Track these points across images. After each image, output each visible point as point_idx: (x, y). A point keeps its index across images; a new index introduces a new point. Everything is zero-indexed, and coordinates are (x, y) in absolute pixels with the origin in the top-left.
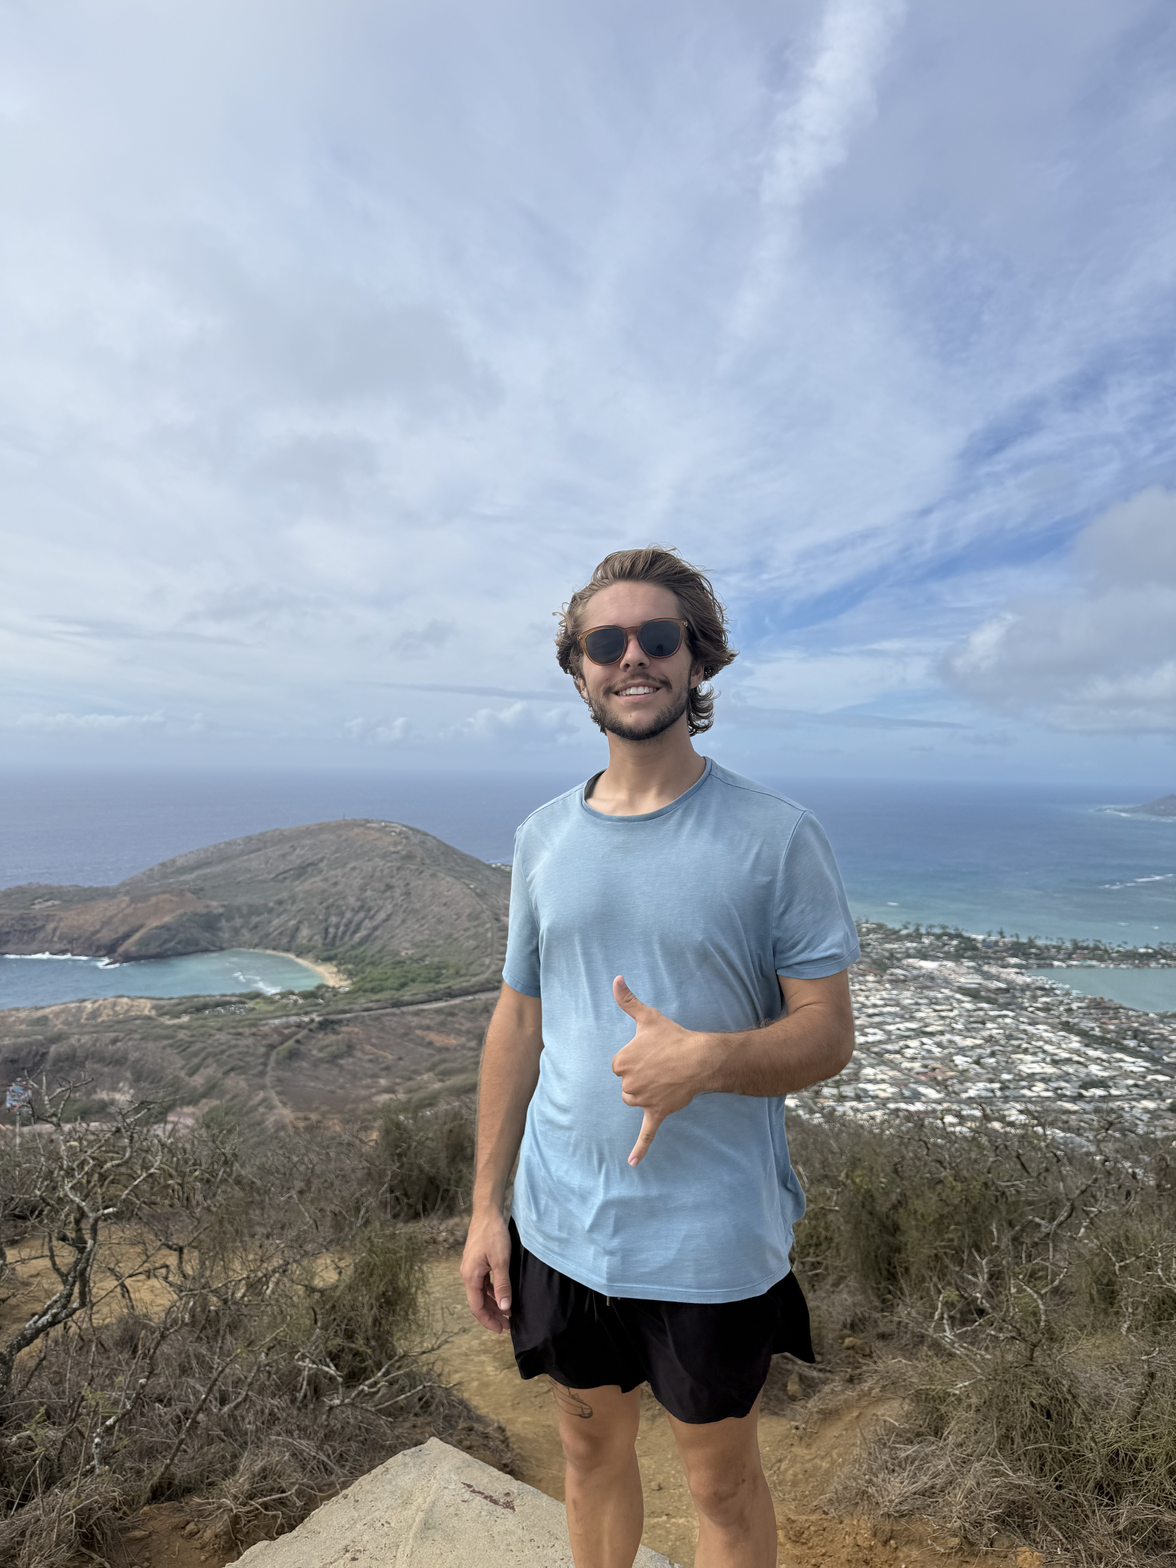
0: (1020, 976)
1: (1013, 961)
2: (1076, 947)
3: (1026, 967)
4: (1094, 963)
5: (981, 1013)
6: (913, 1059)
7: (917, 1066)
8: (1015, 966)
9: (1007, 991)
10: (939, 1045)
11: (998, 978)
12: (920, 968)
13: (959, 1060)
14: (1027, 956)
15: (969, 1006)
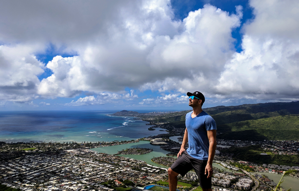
0: (88, 151)
1: (86, 148)
2: (99, 143)
3: (89, 149)
4: (102, 146)
5: (79, 160)
6: (63, 173)
7: (63, 174)
8: (87, 148)
9: (85, 154)
10: (69, 169)
11: (84, 152)
12: (67, 152)
13: (73, 171)
14: (89, 146)
15: (77, 159)
